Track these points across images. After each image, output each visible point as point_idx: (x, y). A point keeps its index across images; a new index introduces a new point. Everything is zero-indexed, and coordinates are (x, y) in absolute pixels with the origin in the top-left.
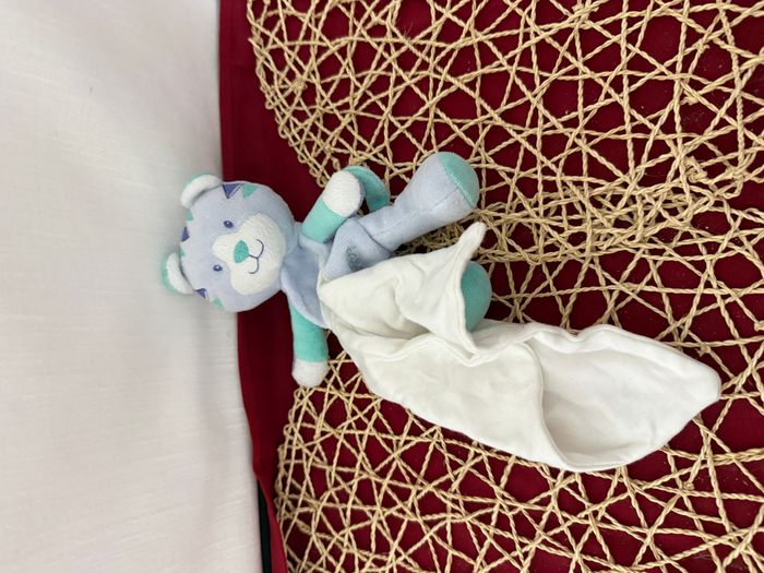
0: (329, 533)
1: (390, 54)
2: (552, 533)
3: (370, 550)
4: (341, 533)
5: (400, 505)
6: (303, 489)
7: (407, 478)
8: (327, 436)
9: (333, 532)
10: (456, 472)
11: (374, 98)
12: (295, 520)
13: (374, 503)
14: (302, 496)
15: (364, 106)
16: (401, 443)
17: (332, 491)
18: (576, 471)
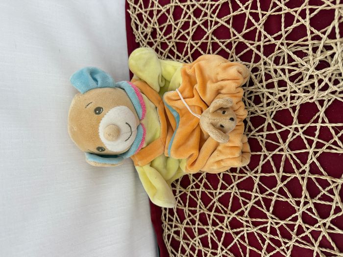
0: (189, 240)
1: (190, 11)
2: (301, 236)
3: (209, 248)
4: (195, 239)
5: (220, 225)
6: (174, 219)
7: (222, 211)
8: (182, 193)
9: (190, 239)
10: (246, 207)
11: (183, 33)
12: (172, 234)
13: (207, 224)
14: (174, 222)
15: (179, 37)
16: (217, 194)
17: (188, 219)
18: (310, 202)
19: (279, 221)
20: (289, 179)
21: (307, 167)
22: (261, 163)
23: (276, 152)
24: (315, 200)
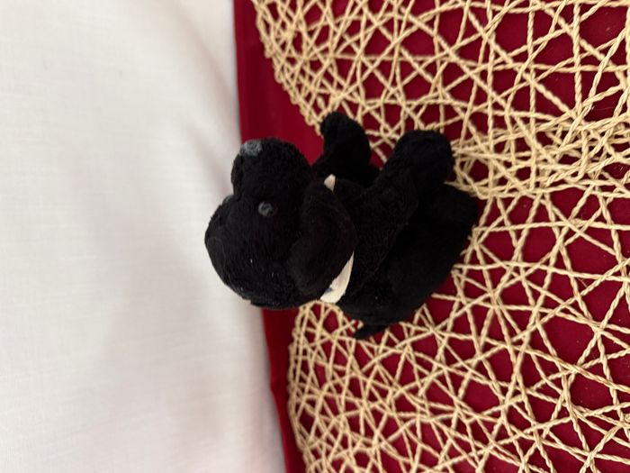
0: (329, 416)
2: (502, 442)
3: (360, 434)
4: (338, 416)
5: (380, 401)
6: (309, 379)
7: (386, 381)
8: (325, 340)
9: (332, 416)
10: (422, 381)
12: (304, 404)
13: (360, 397)
14: (308, 384)
15: (341, 49)
16: (381, 351)
17: (330, 384)
18: (523, 392)
19: (471, 413)
20: (494, 351)
21: (525, 336)
22: (454, 315)
23: (479, 301)
24: (532, 391)
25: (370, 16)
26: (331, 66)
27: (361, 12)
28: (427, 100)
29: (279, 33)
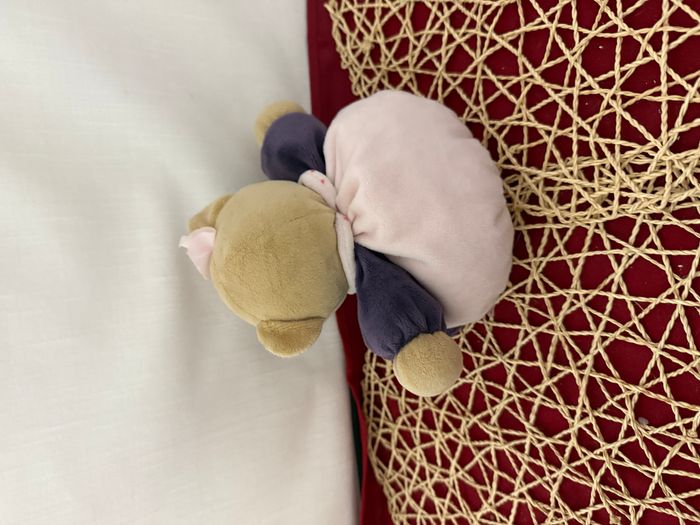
1: (443, 14)
2: (574, 464)
11: (430, 55)
15: (421, 64)
19: (543, 438)
25: (452, 31)
26: (411, 80)
27: (442, 27)
28: (511, 121)
29: (355, 43)
